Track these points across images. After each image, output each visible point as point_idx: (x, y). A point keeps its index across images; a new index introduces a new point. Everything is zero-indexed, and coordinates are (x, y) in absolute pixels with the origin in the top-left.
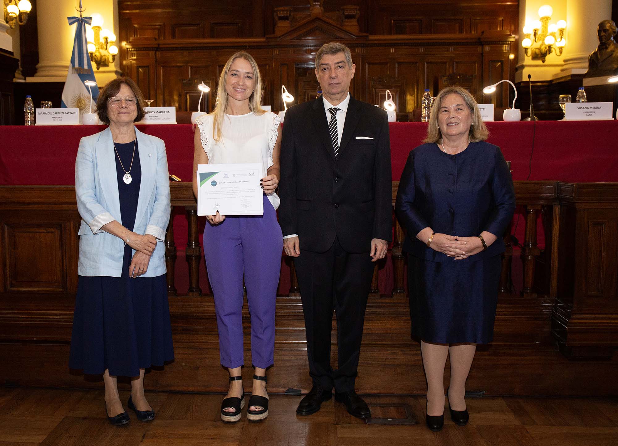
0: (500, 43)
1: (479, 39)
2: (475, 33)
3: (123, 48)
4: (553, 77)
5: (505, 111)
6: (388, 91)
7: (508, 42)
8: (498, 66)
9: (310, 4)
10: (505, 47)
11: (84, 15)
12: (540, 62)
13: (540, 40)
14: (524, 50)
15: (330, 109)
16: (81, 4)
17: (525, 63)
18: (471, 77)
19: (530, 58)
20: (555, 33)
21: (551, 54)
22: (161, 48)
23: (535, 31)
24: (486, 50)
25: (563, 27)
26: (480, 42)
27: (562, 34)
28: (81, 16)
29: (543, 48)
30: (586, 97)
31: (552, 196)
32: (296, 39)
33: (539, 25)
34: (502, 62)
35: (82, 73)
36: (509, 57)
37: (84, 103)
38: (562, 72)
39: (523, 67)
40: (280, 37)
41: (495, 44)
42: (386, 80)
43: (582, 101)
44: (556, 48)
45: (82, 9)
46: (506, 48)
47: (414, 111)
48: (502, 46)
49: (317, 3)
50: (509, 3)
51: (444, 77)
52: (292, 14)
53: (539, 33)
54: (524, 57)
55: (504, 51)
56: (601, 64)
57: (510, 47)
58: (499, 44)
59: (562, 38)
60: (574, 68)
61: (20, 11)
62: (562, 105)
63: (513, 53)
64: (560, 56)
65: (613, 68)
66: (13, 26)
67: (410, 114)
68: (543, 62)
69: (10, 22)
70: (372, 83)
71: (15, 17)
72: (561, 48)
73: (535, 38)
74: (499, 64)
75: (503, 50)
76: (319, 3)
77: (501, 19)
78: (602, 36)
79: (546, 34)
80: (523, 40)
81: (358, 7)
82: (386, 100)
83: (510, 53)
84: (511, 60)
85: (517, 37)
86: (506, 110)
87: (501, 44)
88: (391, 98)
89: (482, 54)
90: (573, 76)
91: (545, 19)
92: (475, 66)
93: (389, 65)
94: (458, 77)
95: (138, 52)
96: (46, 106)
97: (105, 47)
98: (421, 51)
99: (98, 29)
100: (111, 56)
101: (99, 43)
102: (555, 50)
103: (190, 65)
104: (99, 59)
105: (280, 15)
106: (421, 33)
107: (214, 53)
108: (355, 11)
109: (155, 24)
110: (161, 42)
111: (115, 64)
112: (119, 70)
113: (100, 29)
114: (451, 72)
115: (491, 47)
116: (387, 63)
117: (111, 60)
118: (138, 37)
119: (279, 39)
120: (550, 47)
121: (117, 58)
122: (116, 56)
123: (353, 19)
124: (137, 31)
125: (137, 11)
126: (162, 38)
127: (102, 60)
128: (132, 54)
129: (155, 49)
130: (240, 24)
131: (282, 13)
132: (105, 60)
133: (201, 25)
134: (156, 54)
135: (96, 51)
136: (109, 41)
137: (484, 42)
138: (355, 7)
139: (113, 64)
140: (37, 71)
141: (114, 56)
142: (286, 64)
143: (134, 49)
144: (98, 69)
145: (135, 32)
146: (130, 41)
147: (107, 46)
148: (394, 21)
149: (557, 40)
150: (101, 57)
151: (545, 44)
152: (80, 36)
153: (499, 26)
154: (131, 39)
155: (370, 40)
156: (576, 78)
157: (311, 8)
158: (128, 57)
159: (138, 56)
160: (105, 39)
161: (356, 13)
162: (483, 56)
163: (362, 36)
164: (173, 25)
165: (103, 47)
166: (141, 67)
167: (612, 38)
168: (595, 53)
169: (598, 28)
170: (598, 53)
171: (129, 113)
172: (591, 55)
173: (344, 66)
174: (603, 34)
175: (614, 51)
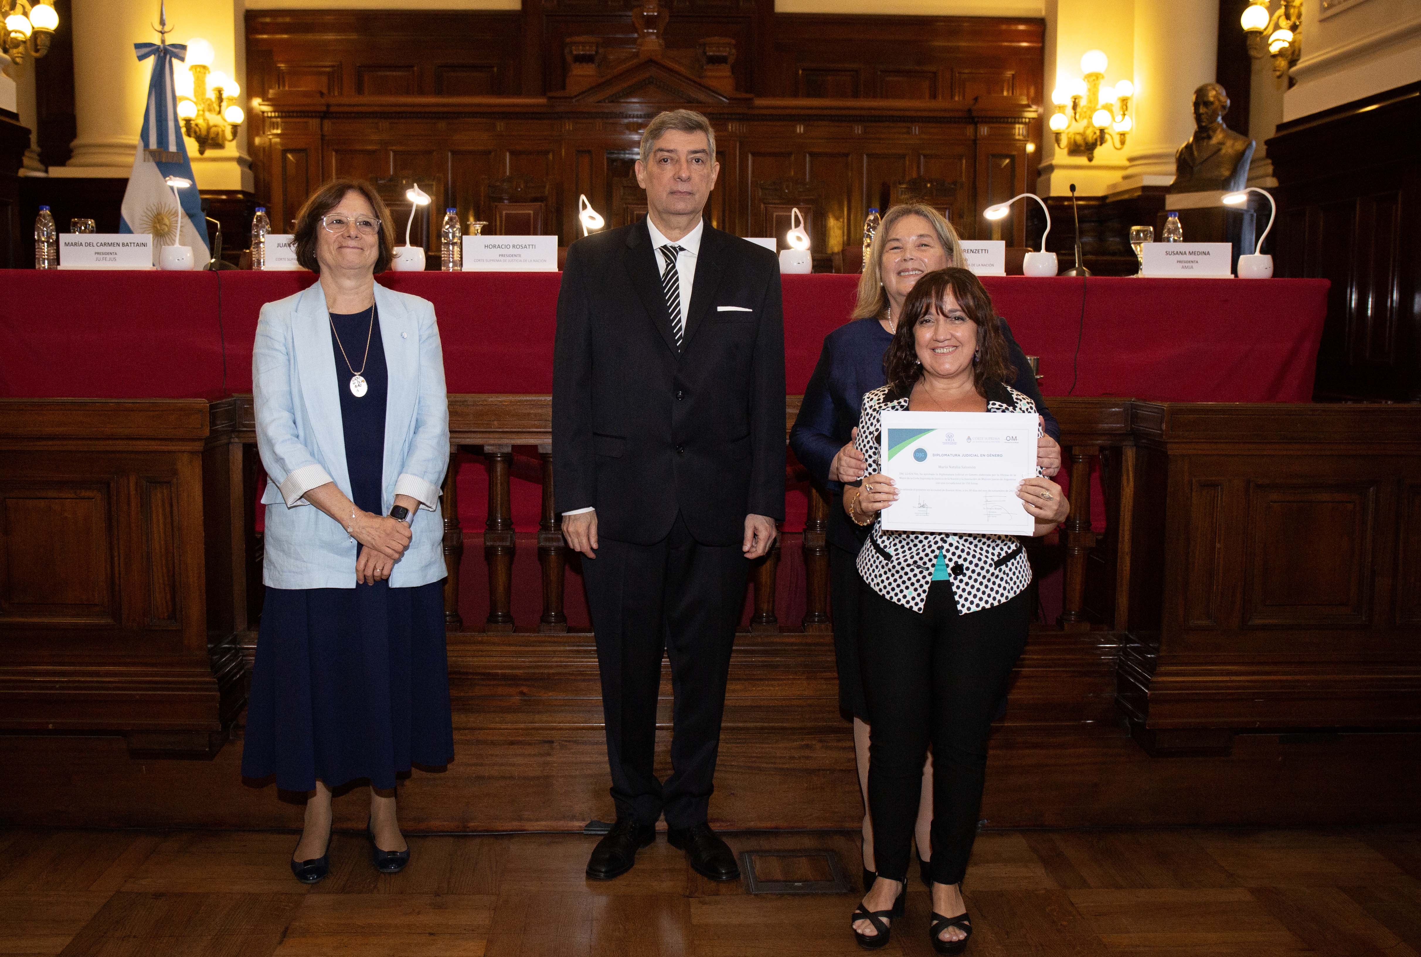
0: (1010, 120)
1: (970, 111)
2: (961, 99)
3: (254, 112)
4: (1109, 190)
5: (1028, 255)
6: (795, 210)
7: (1024, 120)
8: (1005, 166)
9: (637, 32)
10: (1019, 128)
11: (170, 40)
12: (1083, 160)
13: (1085, 117)
14: (1053, 137)
15: (663, 247)
16: (164, 17)
17: (1055, 162)
18: (953, 186)
19: (1066, 151)
20: (1111, 105)
21: (1104, 145)
22: (332, 113)
23: (1075, 99)
24: (982, 133)
25: (1126, 94)
26: (971, 118)
27: (1125, 107)
28: (163, 41)
29: (1089, 133)
30: (1181, 231)
31: (1120, 428)
33: (1082, 89)
34: (1012, 158)
35: (164, 160)
36: (1025, 148)
38: (1127, 181)
39: (1051, 168)
40: (572, 98)
41: (996, 122)
42: (788, 187)
43: (1174, 239)
44: (1114, 135)
45: (166, 29)
46: (1021, 132)
47: (843, 251)
48: (1012, 126)
49: (650, 31)
50: (1024, 44)
51: (900, 184)
52: (601, 50)
53: (1083, 103)
54: (1054, 150)
55: (1017, 137)
56: (1199, 167)
57: (1028, 128)
58: (1007, 123)
59: (1124, 115)
60: (1150, 174)
61: (33, 28)
62: (1136, 247)
63: (1033, 142)
64: (1122, 151)
65: (1223, 176)
66: (18, 60)
67: (837, 257)
68: (1090, 160)
69: (11, 51)
70: (760, 195)
71: (24, 40)
72: (1123, 135)
73: (1075, 114)
74: (1007, 161)
75: (1014, 134)
76: (656, 31)
77: (1009, 74)
78: (1202, 114)
79: (1095, 107)
80: (1052, 115)
81: (733, 42)
82: (790, 228)
83: (1028, 141)
84: (1030, 155)
85: (1041, 110)
86: (1030, 253)
87: (1011, 123)
88: (802, 225)
89: (975, 141)
90: (1145, 189)
91: (1094, 78)
92: (962, 164)
93: (793, 158)
94: (929, 185)
95: (284, 120)
96: (83, 228)
97: (217, 109)
98: (856, 132)
99: (202, 70)
100: (231, 127)
101: (204, 100)
102: (1112, 138)
103: (394, 148)
104: (204, 132)
105: (578, 53)
106: (856, 95)
107: (442, 125)
108: (728, 49)
109: (321, 63)
110: (332, 101)
111: (237, 143)
112: (246, 157)
113: (207, 72)
114: (915, 175)
115: (991, 128)
116: (790, 154)
117: (229, 135)
118: (287, 88)
119: (574, 100)
120: (1102, 131)
121: (242, 132)
122: (239, 128)
123: (724, 65)
124: (283, 78)
125: (285, 36)
126: (336, 93)
127: (212, 135)
128: (274, 123)
129: (322, 115)
130: (495, 69)
131: (581, 47)
132: (218, 134)
133: (416, 68)
134: (322, 125)
135: (198, 116)
136: (224, 96)
137: (978, 117)
138: (727, 40)
139: (234, 143)
140: (73, 154)
141: (235, 127)
142: (589, 152)
143: (277, 114)
144: (202, 152)
145: (280, 78)
146: (270, 96)
147: (220, 106)
148: (803, 70)
149: (1116, 120)
150: (209, 128)
151: (1092, 124)
152: (159, 83)
153: (1005, 88)
154: (272, 93)
155: (757, 107)
156: (1151, 193)
157: (640, 40)
158: (266, 130)
159: (283, 128)
160: (216, 92)
161: (730, 54)
162: (976, 145)
163: (740, 99)
164: (360, 66)
165: (211, 107)
166: (292, 151)
167: (1219, 119)
168: (1188, 147)
169: (1194, 97)
170: (1194, 147)
171: (362, 249)
172: (1180, 150)
173: (705, 160)
174: (1202, 110)
175: (1223, 143)
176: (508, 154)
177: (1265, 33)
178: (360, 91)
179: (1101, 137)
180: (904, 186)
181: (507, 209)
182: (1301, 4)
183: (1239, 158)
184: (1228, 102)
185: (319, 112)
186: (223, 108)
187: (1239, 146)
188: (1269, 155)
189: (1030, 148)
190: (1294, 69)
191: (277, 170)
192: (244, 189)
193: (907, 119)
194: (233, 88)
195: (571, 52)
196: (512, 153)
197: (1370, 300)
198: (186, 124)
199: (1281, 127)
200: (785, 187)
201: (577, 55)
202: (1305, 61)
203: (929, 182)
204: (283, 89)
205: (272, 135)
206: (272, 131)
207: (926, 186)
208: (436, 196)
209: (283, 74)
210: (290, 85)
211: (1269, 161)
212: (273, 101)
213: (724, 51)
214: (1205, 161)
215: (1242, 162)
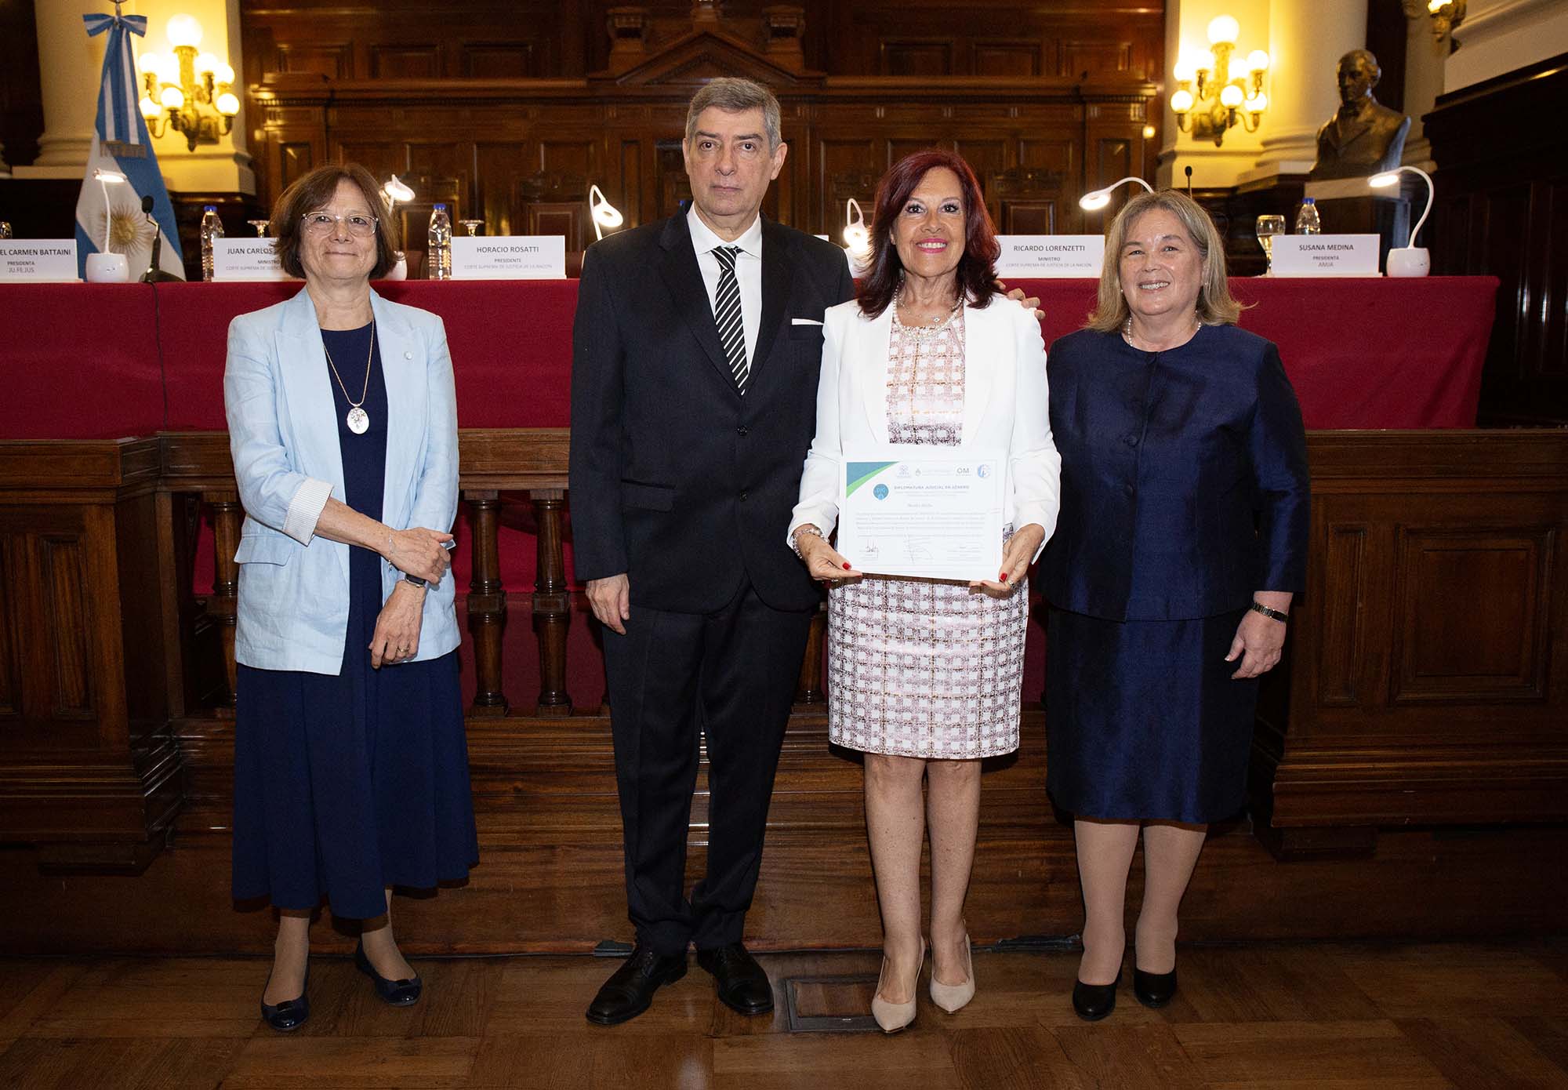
0: (1124, 99)
1: (1077, 89)
2: (1069, 75)
3: (252, 100)
4: (1239, 179)
6: (851, 201)
7: (1140, 98)
8: (1118, 153)
10: (1135, 108)
12: (1209, 146)
13: (1212, 95)
14: (1175, 119)
15: (716, 249)
17: (1177, 147)
18: (1057, 177)
19: (1190, 135)
20: (1243, 80)
21: (1234, 127)
22: (338, 100)
23: (1201, 74)
24: (1092, 114)
25: (1260, 66)
26: (1079, 97)
27: (1259, 83)
28: (118, 12)
29: (1217, 113)
32: (658, 83)
33: (1208, 62)
34: (1127, 143)
35: (124, 154)
36: (1141, 133)
37: (131, 229)
38: (1261, 169)
39: (1173, 155)
40: (621, 77)
41: (1108, 102)
42: (867, 182)
43: (1310, 231)
44: (1245, 115)
46: (1137, 113)
48: (1126, 106)
50: (1143, 10)
51: (997, 174)
52: (649, 24)
53: (1210, 78)
54: (1176, 134)
55: (1133, 119)
56: (1344, 150)
57: (1146, 106)
58: (1121, 102)
59: (1258, 91)
60: (1289, 160)
63: (1151, 125)
64: (1255, 133)
65: (1372, 159)
68: (1218, 144)
72: (1256, 115)
73: (1201, 91)
74: (1121, 147)
75: (1129, 115)
77: (1124, 45)
78: (1349, 87)
79: (1224, 83)
80: (1174, 93)
81: (802, 10)
82: (846, 224)
83: (1146, 123)
84: (1149, 141)
85: (1160, 88)
87: (1126, 102)
89: (1083, 125)
90: (1282, 177)
91: (1224, 48)
92: (1067, 150)
93: (872, 146)
94: (1030, 176)
97: (208, 97)
98: (945, 114)
99: (188, 52)
100: (224, 118)
101: (193, 87)
102: (1244, 120)
103: (409, 140)
104: (193, 125)
105: (621, 25)
106: (947, 72)
107: (466, 112)
108: (795, 20)
109: (328, 43)
110: (338, 86)
111: (233, 135)
112: (245, 154)
113: (195, 54)
114: (1013, 164)
115: (1102, 108)
116: (868, 142)
117: (222, 128)
118: (290, 72)
119: (618, 82)
120: (1232, 111)
121: (238, 125)
122: (234, 120)
123: (791, 38)
124: (285, 62)
125: (288, 12)
126: (347, 77)
127: (203, 128)
128: (270, 112)
129: (327, 102)
130: (530, 48)
131: (624, 20)
132: (209, 127)
133: (438, 48)
134: (326, 112)
135: (185, 105)
136: (215, 82)
137: (1087, 96)
138: (796, 8)
139: (230, 136)
140: (41, 151)
141: (229, 119)
142: (635, 142)
143: (278, 102)
144: (191, 148)
145: (280, 61)
146: (266, 81)
147: (210, 94)
148: (886, 45)
149: (1248, 97)
150: (199, 120)
151: (1221, 104)
152: (116, 64)
153: (1120, 61)
154: (269, 78)
155: (830, 88)
156: (1290, 183)
157: (693, 11)
158: (264, 122)
159: (284, 119)
160: (207, 78)
161: (798, 26)
162: (1084, 128)
163: (811, 78)
164: (374, 47)
165: (201, 96)
166: (293, 145)
167: (1369, 93)
168: (1332, 126)
169: (1338, 67)
170: (1338, 126)
171: (354, 255)
172: (1322, 129)
173: (758, 146)
174: (1348, 82)
175: (1372, 121)
176: (542, 146)
178: (374, 73)
179: (1231, 117)
180: (999, 178)
181: (541, 210)
183: (1390, 139)
184: (1379, 72)
185: (323, 99)
186: (213, 97)
187: (1392, 123)
188: (1427, 134)
189: (1149, 132)
190: (1457, 30)
191: (275, 168)
192: (244, 191)
193: (1002, 99)
194: (226, 73)
195: (614, 24)
196: (546, 144)
197: (1545, 303)
198: (171, 115)
199: (1441, 100)
200: (863, 181)
201: (620, 29)
202: (1471, 20)
203: (1028, 172)
204: (283, 72)
205: (272, 127)
206: (269, 122)
207: (1026, 176)
208: (459, 195)
209: (285, 56)
210: (293, 69)
211: (1427, 142)
212: (271, 87)
213: (791, 22)
214: (1351, 142)
215: (1394, 143)
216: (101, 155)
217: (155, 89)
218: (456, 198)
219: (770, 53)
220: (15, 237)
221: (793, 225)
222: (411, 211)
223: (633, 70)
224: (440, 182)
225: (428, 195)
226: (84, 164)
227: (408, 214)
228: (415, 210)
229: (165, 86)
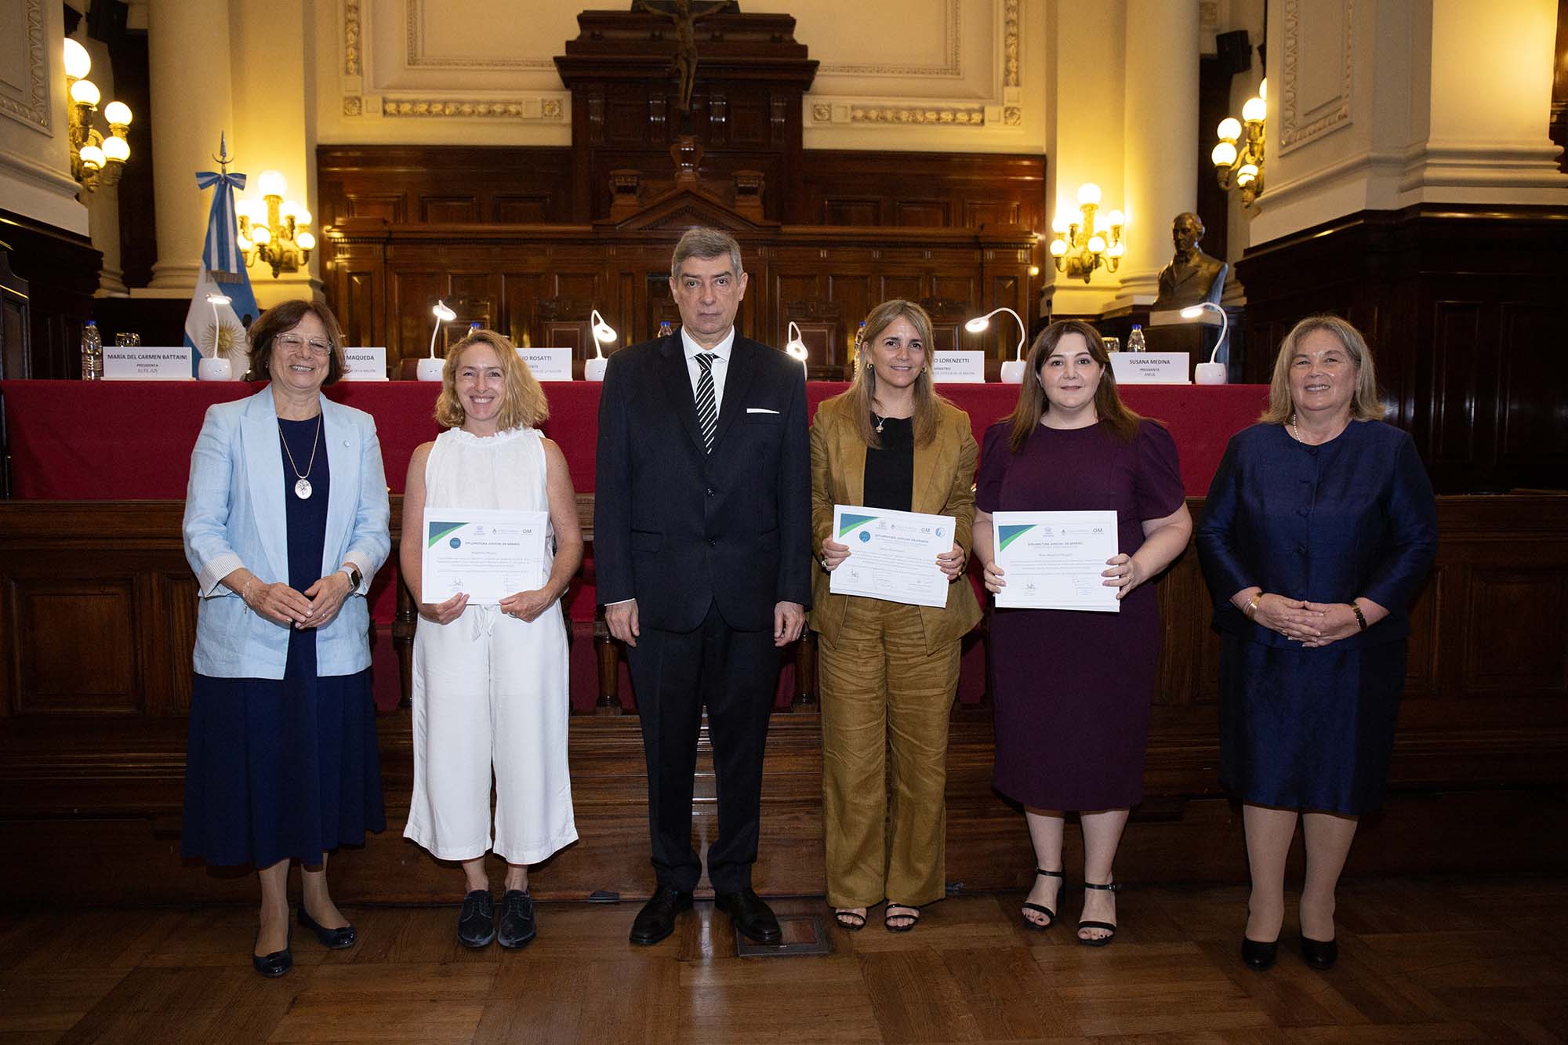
0: (1012, 246)
1: (976, 237)
2: (971, 227)
3: (324, 237)
4: (1104, 308)
5: (1005, 364)
6: (792, 323)
7: (1025, 246)
8: (1009, 286)
9: (675, 167)
10: (1024, 253)
12: (1080, 282)
13: (1081, 243)
14: (1054, 261)
15: (698, 355)
16: (225, 147)
17: (1056, 284)
18: (963, 304)
19: (1065, 274)
20: (1105, 233)
21: (1099, 268)
22: (395, 239)
23: (1073, 227)
24: (988, 257)
25: (1118, 222)
26: (978, 244)
27: (1117, 235)
28: (224, 171)
29: (1086, 257)
30: (1144, 342)
32: (649, 229)
33: (1077, 218)
34: (1015, 279)
35: (225, 282)
36: (1027, 271)
37: (229, 339)
38: (1120, 300)
39: (1053, 289)
40: (620, 224)
41: (1002, 248)
42: (813, 307)
43: (1138, 349)
44: (1107, 259)
45: (227, 159)
46: (1024, 256)
48: (1016, 251)
49: (687, 165)
50: (1028, 178)
52: (642, 182)
53: (1079, 230)
54: (1055, 272)
55: (1019, 261)
56: (1178, 286)
57: (1031, 252)
58: (1011, 248)
59: (1116, 241)
60: (1137, 294)
61: (106, 158)
63: (1036, 265)
64: (1115, 273)
65: (1200, 295)
66: (92, 188)
68: (1087, 282)
69: (85, 179)
70: (788, 313)
71: (98, 169)
72: (1115, 259)
73: (1073, 240)
74: (1011, 282)
75: (1017, 259)
76: (692, 165)
77: (1014, 204)
78: (1181, 240)
79: (1090, 235)
80: (1052, 242)
81: (762, 175)
83: (1031, 264)
84: (1033, 279)
85: (1041, 237)
86: (1007, 362)
87: (1014, 248)
89: (982, 264)
90: (1132, 307)
91: (1090, 208)
92: (969, 288)
93: (817, 279)
94: (940, 304)
95: (352, 246)
96: (128, 342)
97: (290, 235)
98: (874, 255)
99: (275, 199)
100: (302, 252)
101: (278, 227)
102: (1107, 263)
103: (452, 271)
104: (277, 257)
105: (620, 184)
106: (877, 224)
107: (497, 250)
108: (757, 181)
109: (388, 194)
110: (396, 228)
111: (309, 265)
112: (319, 280)
113: (280, 201)
114: (928, 296)
115: (996, 253)
116: (815, 276)
117: (301, 260)
118: (356, 217)
119: (617, 228)
120: (1097, 256)
121: (313, 257)
122: (310, 253)
123: (756, 197)
124: (352, 208)
125: (356, 169)
126: (402, 221)
127: (285, 260)
128: (340, 248)
129: (384, 240)
130: (548, 200)
131: (623, 180)
132: (290, 259)
133: (474, 199)
134: (385, 248)
135: (272, 241)
136: (297, 223)
137: (984, 243)
138: (758, 173)
139: (307, 265)
140: (154, 276)
141: (307, 252)
142: (631, 275)
143: (346, 240)
144: (276, 275)
145: (349, 208)
146: (337, 224)
147: (292, 233)
148: (829, 201)
149: (1109, 246)
150: (282, 253)
151: (1088, 250)
152: (221, 210)
153: (1011, 217)
154: (339, 221)
155: (786, 234)
156: (1140, 311)
157: (677, 173)
158: (335, 255)
159: (351, 253)
160: (289, 220)
161: (759, 185)
162: (982, 268)
163: (768, 227)
164: (424, 197)
165: (285, 235)
166: (356, 274)
167: (1196, 244)
168: (1169, 269)
169: (1173, 225)
170: (1174, 269)
172: (1161, 273)
173: (729, 280)
174: (1181, 236)
175: (1199, 266)
176: (556, 277)
177: (1232, 169)
178: (424, 218)
179: (1097, 261)
181: (555, 327)
182: (1264, 142)
183: (1214, 278)
184: (1204, 229)
185: (383, 238)
186: (295, 235)
187: (1214, 268)
188: (1240, 276)
189: (1034, 271)
190: (1258, 199)
191: (343, 292)
193: (919, 245)
194: (305, 216)
195: (615, 183)
196: (560, 276)
198: (260, 249)
199: (1248, 251)
200: (810, 306)
201: (620, 186)
202: (1267, 193)
203: (940, 301)
204: (351, 217)
205: (341, 259)
206: (339, 256)
207: (938, 305)
208: (490, 315)
209: (352, 202)
210: (359, 214)
211: (1239, 284)
212: (341, 228)
213: (755, 183)
214: (1183, 282)
215: (1216, 283)
216: (207, 281)
217: (248, 229)
218: (487, 317)
219: (740, 206)
220: (142, 346)
221: (755, 339)
222: (451, 327)
223: (633, 217)
224: (476, 304)
225: (468, 314)
226: (193, 287)
227: (448, 329)
228: (454, 326)
229: (255, 226)
